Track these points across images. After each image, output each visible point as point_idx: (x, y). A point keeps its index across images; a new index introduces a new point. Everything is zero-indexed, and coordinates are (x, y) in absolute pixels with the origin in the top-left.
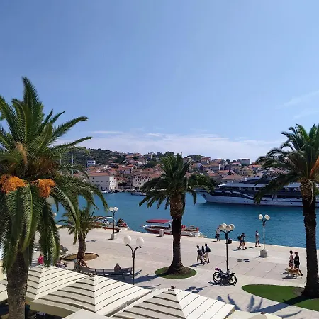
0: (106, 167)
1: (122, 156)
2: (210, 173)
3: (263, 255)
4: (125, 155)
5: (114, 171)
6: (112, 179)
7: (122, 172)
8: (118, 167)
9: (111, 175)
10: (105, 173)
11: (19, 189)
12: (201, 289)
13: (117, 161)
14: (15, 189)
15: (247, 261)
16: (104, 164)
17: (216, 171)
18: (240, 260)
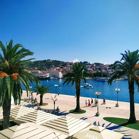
0: (58, 68)
1: (65, 63)
2: (104, 71)
3: (117, 106)
4: (66, 63)
5: (61, 70)
6: (60, 73)
7: (65, 70)
8: (63, 68)
9: (60, 72)
10: (58, 71)
11: (5, 77)
12: (87, 118)
13: (63, 65)
14: (3, 77)
15: (110, 108)
16: (58, 66)
17: (106, 70)
18: (107, 108)
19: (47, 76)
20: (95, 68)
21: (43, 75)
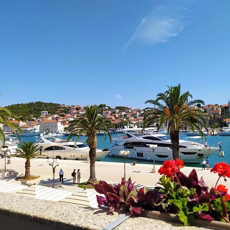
0: (55, 116)
1: (68, 108)
3: (153, 171)
5: (61, 119)
8: (64, 116)
9: (59, 122)
10: (55, 120)
13: (64, 112)
16: (54, 113)
19: (35, 129)
20: (117, 115)
21: (29, 129)
